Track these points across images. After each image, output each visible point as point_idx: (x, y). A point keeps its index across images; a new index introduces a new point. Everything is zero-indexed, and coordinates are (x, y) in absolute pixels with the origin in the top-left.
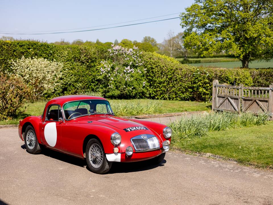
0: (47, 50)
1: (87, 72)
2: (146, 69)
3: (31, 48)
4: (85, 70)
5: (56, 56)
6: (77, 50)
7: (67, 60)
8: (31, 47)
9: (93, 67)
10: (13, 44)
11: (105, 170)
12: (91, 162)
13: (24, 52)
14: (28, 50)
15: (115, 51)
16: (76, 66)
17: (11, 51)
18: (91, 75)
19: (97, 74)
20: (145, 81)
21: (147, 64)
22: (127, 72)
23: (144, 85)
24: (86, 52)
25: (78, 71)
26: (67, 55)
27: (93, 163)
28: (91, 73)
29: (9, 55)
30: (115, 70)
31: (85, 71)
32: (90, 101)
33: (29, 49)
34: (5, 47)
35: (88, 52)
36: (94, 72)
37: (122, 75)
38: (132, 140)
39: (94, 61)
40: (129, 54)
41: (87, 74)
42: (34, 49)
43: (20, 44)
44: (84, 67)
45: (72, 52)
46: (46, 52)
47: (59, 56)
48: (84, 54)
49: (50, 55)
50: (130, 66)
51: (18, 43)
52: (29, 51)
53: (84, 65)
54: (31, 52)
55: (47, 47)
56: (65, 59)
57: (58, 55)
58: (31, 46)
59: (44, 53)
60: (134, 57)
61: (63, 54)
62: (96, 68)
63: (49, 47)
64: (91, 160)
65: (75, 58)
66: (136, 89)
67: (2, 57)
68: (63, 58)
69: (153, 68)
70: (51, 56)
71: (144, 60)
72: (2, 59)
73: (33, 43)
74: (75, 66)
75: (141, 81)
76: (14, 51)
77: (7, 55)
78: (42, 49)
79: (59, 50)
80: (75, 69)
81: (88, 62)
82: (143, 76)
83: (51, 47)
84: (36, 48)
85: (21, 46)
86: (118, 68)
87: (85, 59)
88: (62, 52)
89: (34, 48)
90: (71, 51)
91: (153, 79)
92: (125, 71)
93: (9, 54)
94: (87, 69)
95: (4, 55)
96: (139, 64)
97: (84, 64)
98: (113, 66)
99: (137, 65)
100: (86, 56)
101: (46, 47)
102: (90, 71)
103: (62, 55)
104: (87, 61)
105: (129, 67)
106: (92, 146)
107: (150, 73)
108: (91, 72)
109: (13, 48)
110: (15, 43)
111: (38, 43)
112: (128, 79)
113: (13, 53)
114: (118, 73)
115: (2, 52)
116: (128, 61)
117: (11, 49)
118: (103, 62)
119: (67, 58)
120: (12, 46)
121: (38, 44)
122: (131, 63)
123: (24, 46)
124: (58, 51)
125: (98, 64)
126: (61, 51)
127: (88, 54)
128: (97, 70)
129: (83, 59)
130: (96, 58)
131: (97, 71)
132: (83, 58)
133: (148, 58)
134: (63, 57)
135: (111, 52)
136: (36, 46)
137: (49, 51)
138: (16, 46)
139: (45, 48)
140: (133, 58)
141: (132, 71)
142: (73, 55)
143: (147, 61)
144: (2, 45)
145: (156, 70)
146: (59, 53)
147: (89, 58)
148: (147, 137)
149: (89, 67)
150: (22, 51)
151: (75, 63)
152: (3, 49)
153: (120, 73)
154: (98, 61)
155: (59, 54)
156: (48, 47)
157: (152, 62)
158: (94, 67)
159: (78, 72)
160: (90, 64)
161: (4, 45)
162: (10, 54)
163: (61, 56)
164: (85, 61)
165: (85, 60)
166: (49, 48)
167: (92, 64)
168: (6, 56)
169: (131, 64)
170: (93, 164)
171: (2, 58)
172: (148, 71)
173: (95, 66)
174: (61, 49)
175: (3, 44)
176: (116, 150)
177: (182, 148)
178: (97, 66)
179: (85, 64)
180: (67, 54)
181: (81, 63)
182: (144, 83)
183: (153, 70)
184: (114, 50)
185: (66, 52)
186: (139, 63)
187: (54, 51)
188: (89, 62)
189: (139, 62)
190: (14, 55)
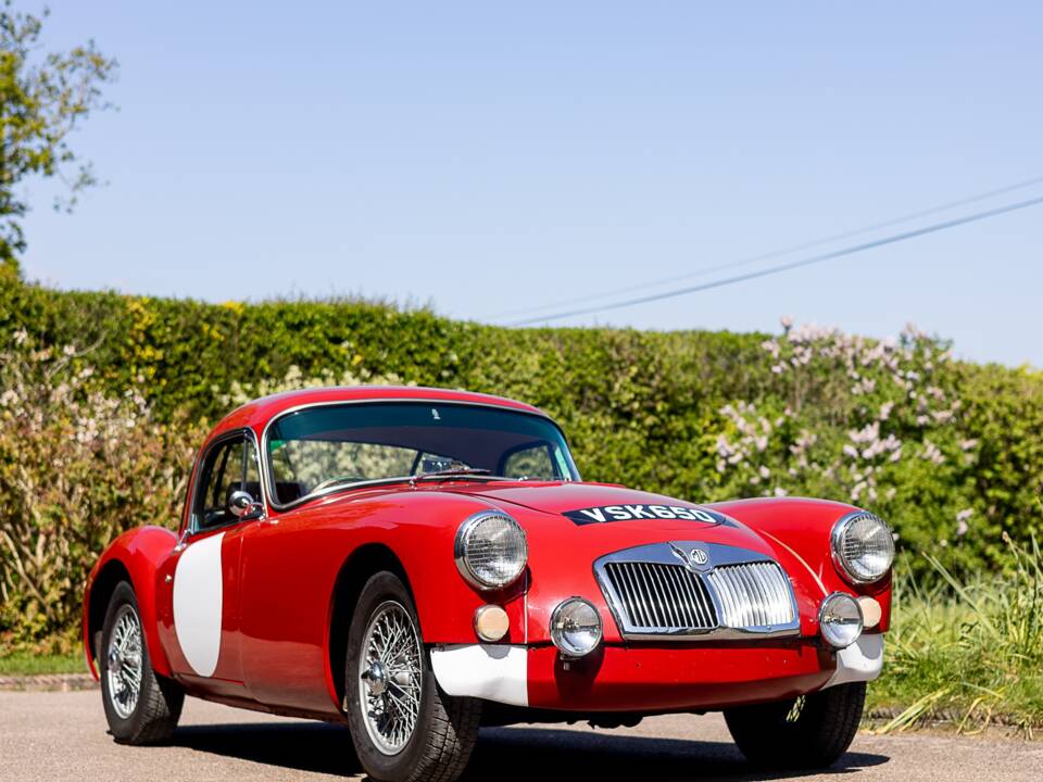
0: (432, 347)
1: (647, 468)
2: (973, 443)
3: (349, 338)
4: (635, 452)
5: (482, 379)
6: (594, 349)
7: (535, 398)
8: (347, 331)
9: (680, 438)
10: (255, 316)
11: (434, 756)
12: (371, 725)
13: (309, 356)
14: (332, 348)
15: (799, 350)
16: (589, 432)
17: (242, 350)
18: (670, 480)
19: (706, 480)
20: (966, 509)
21: (983, 418)
22: (860, 452)
23: (963, 528)
24: (640, 360)
25: (600, 458)
26: (537, 375)
27: (380, 730)
28: (670, 473)
29: (234, 373)
30: (796, 445)
31: (638, 459)
32: (434, 412)
33: (337, 340)
34: (215, 334)
35: (652, 359)
36: (686, 466)
37: (836, 473)
38: (607, 566)
39: (685, 408)
40: (877, 362)
41: (647, 475)
42: (365, 341)
43: (289, 317)
44: (632, 437)
45: (567, 358)
46: (425, 356)
47: (498, 380)
48: (629, 371)
49: (445, 374)
50: (877, 425)
51: (281, 314)
52: (337, 352)
53: (633, 430)
54: (344, 357)
55: (431, 333)
56: (529, 393)
57: (488, 376)
58: (348, 326)
59: (417, 364)
60: (904, 378)
61: (517, 368)
62: (701, 446)
63: (444, 331)
64: (371, 714)
65: (582, 392)
66: (914, 552)
67: (196, 383)
68: (516, 388)
69: (1017, 441)
70: (450, 378)
71: (963, 396)
72: (198, 395)
73: (357, 312)
74: (584, 431)
75: (946, 509)
76: (261, 351)
77: (221, 371)
78: (406, 343)
79: (493, 346)
80: (584, 447)
81: (652, 411)
82: (959, 480)
83: (455, 333)
84: (372, 338)
85: (295, 327)
86: (814, 438)
87: (636, 395)
88: (509, 361)
89: (361, 336)
90: (558, 354)
91: (1013, 499)
92: (850, 450)
93: (235, 367)
94: (647, 451)
95: (208, 373)
96: (932, 418)
97: (634, 424)
98: (786, 425)
99: (922, 420)
100: (641, 380)
101: (425, 334)
102: (665, 462)
103: (512, 376)
104: (645, 404)
105: (871, 432)
106: (375, 623)
107: (998, 467)
108: (671, 467)
109: (257, 338)
110: (266, 314)
111: (382, 311)
112: (867, 494)
113: (255, 364)
114: (810, 461)
115: (199, 357)
116: (866, 402)
117: (244, 344)
118: (736, 413)
119: (540, 388)
120: (249, 329)
121: (384, 318)
122: (884, 411)
123: (311, 324)
124: (488, 354)
125: (712, 423)
126: (508, 355)
127: (651, 369)
128: (705, 454)
129: (627, 396)
130: (698, 395)
131: (706, 461)
132: (624, 390)
133: (984, 389)
134: (516, 382)
135: (775, 354)
136: (373, 326)
137: (442, 355)
138: (270, 329)
139: (419, 339)
140: (900, 382)
141: (888, 452)
142: (569, 378)
143: (980, 400)
144: (200, 322)
145: (1033, 450)
146: (496, 363)
147: (659, 390)
148: (711, 555)
149: (656, 438)
150: (301, 353)
151: (584, 418)
152: (201, 340)
153: (822, 464)
154: (708, 409)
155: (496, 370)
156: (437, 330)
157: (1009, 406)
158: (689, 439)
159: (598, 462)
160: (662, 421)
161: (208, 320)
162: (241, 369)
163: (506, 381)
164: (636, 405)
165: (634, 400)
166: (443, 336)
167: (678, 424)
168: (217, 377)
169: (884, 416)
170: (379, 735)
171: (199, 388)
172: (987, 457)
173: (692, 433)
174: (507, 343)
175: (204, 316)
176: (492, 620)
177: (1020, 707)
178: (708, 437)
179: (639, 421)
180: (536, 368)
181: (612, 415)
182: (963, 519)
183: (1014, 448)
184: (796, 344)
185: (533, 361)
186: (934, 413)
187: (471, 354)
188: (659, 407)
189: (934, 407)
190: (257, 371)
